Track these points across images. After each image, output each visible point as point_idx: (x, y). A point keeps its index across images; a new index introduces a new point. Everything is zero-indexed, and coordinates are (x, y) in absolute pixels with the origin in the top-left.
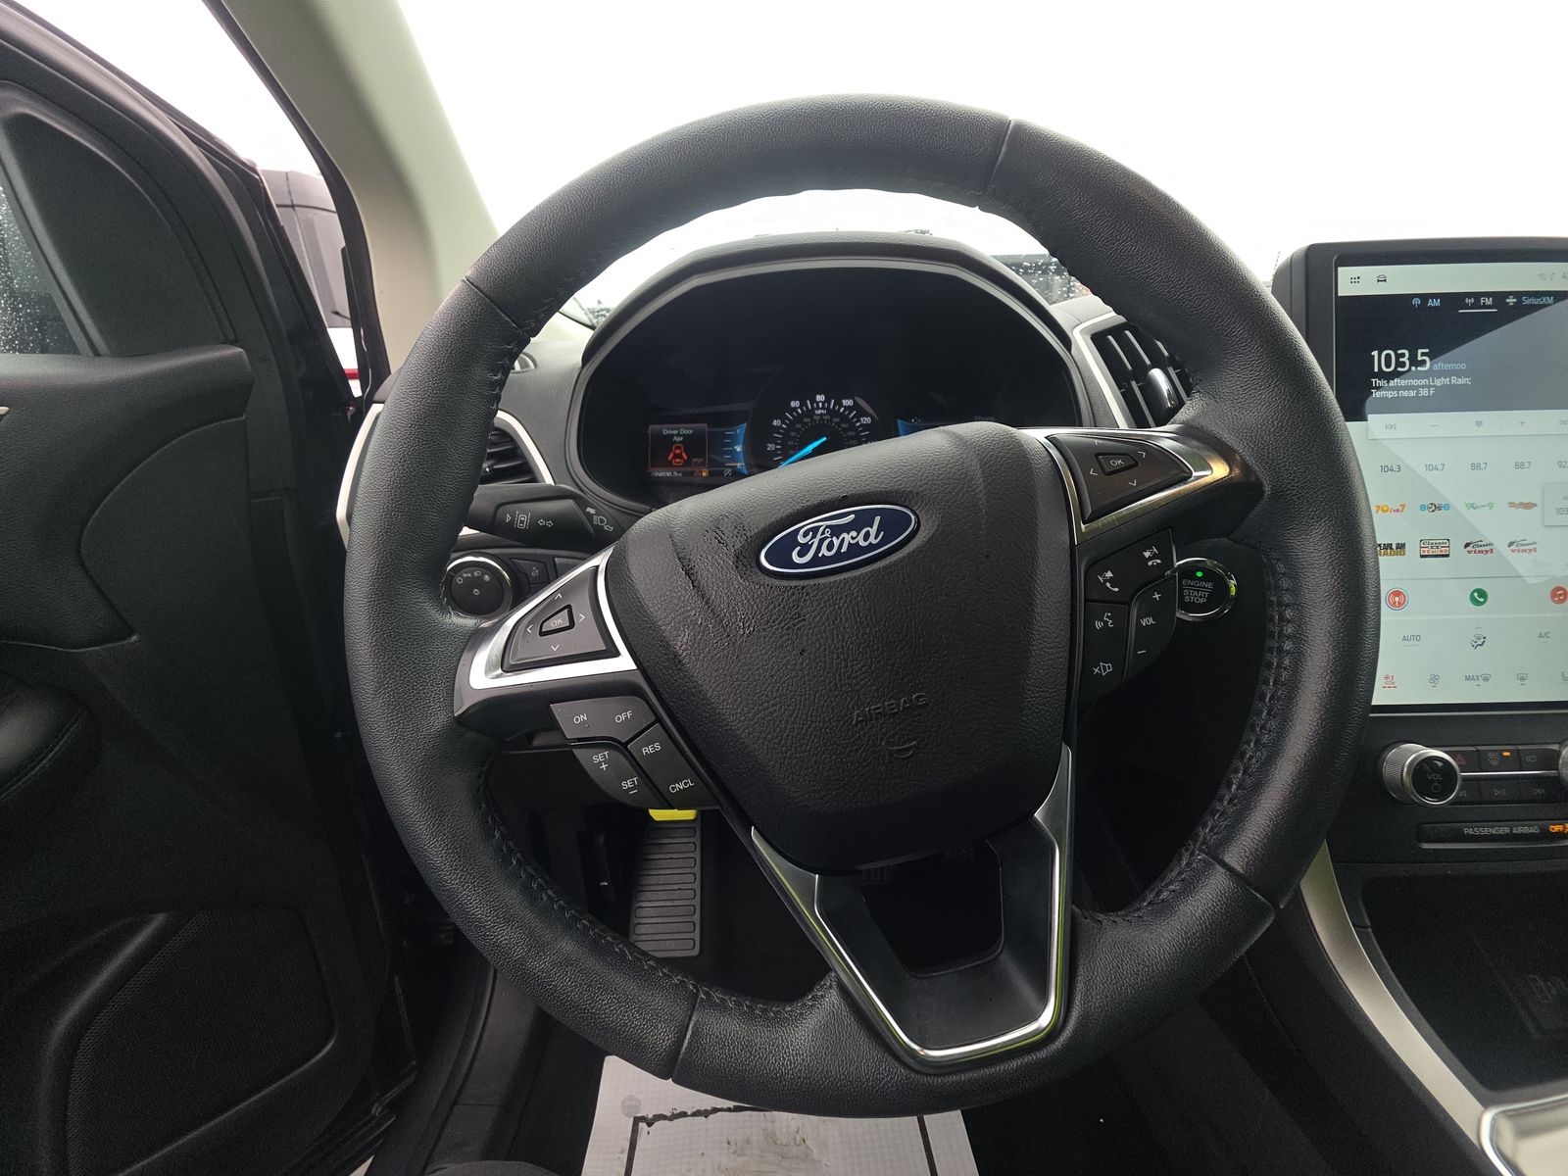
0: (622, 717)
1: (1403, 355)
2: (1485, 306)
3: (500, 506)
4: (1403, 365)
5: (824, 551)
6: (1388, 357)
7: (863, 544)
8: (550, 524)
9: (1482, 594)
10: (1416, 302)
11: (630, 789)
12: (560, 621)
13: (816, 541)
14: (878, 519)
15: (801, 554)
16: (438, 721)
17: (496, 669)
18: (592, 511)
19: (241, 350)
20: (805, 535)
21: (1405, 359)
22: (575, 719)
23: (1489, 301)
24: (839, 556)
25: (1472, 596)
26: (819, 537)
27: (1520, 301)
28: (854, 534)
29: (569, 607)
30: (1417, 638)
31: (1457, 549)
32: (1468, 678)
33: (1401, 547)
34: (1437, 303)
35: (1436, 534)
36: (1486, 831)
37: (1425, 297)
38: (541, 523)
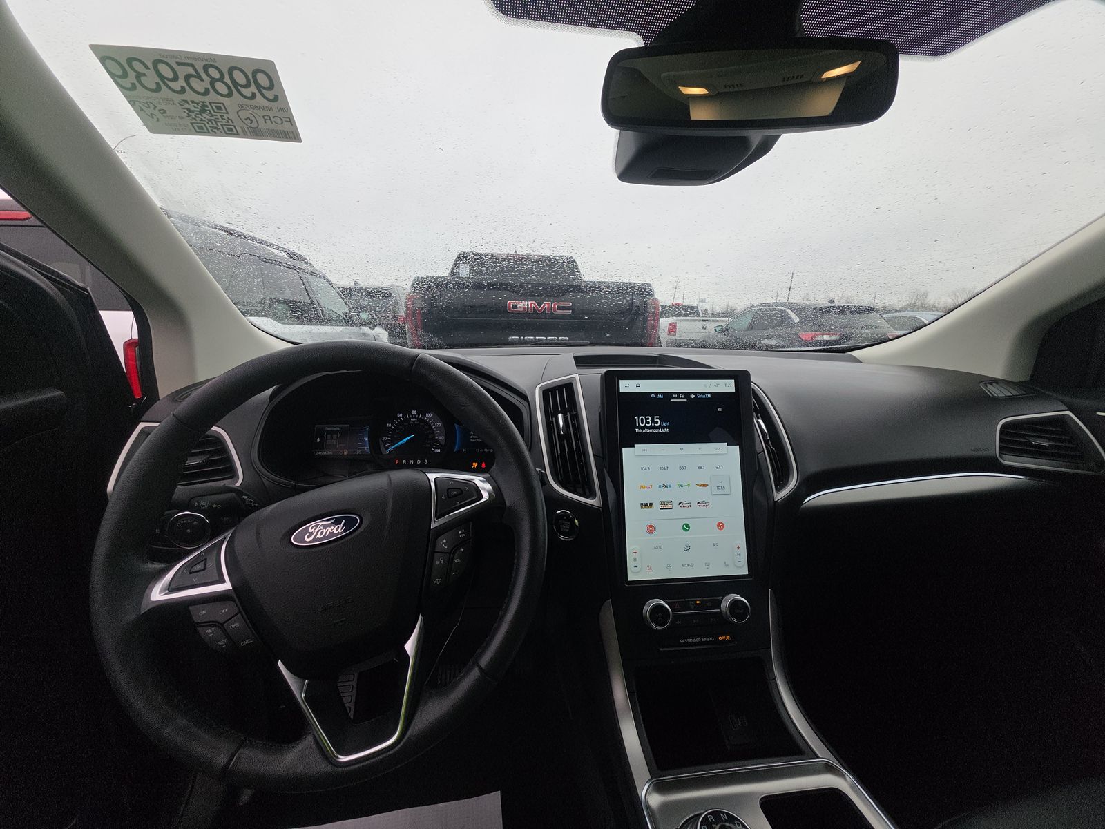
0: (224, 611)
1: (648, 419)
2: (682, 398)
3: (192, 498)
4: (648, 423)
5: (319, 536)
6: (642, 419)
7: (335, 532)
8: (219, 506)
9: (687, 526)
10: (653, 396)
11: (221, 645)
12: (199, 567)
13: (316, 531)
14: (344, 521)
15: (308, 537)
16: (131, 617)
17: (165, 590)
18: (246, 497)
19: (61, 392)
20: (312, 528)
21: (649, 421)
22: (201, 614)
23: (683, 396)
24: (325, 537)
25: (683, 526)
26: (318, 529)
27: (696, 396)
28: (332, 528)
29: (206, 559)
30: (661, 547)
31: (675, 505)
32: (683, 566)
33: (651, 504)
34: (661, 396)
35: (666, 499)
36: (690, 641)
37: (656, 394)
38: (214, 506)
